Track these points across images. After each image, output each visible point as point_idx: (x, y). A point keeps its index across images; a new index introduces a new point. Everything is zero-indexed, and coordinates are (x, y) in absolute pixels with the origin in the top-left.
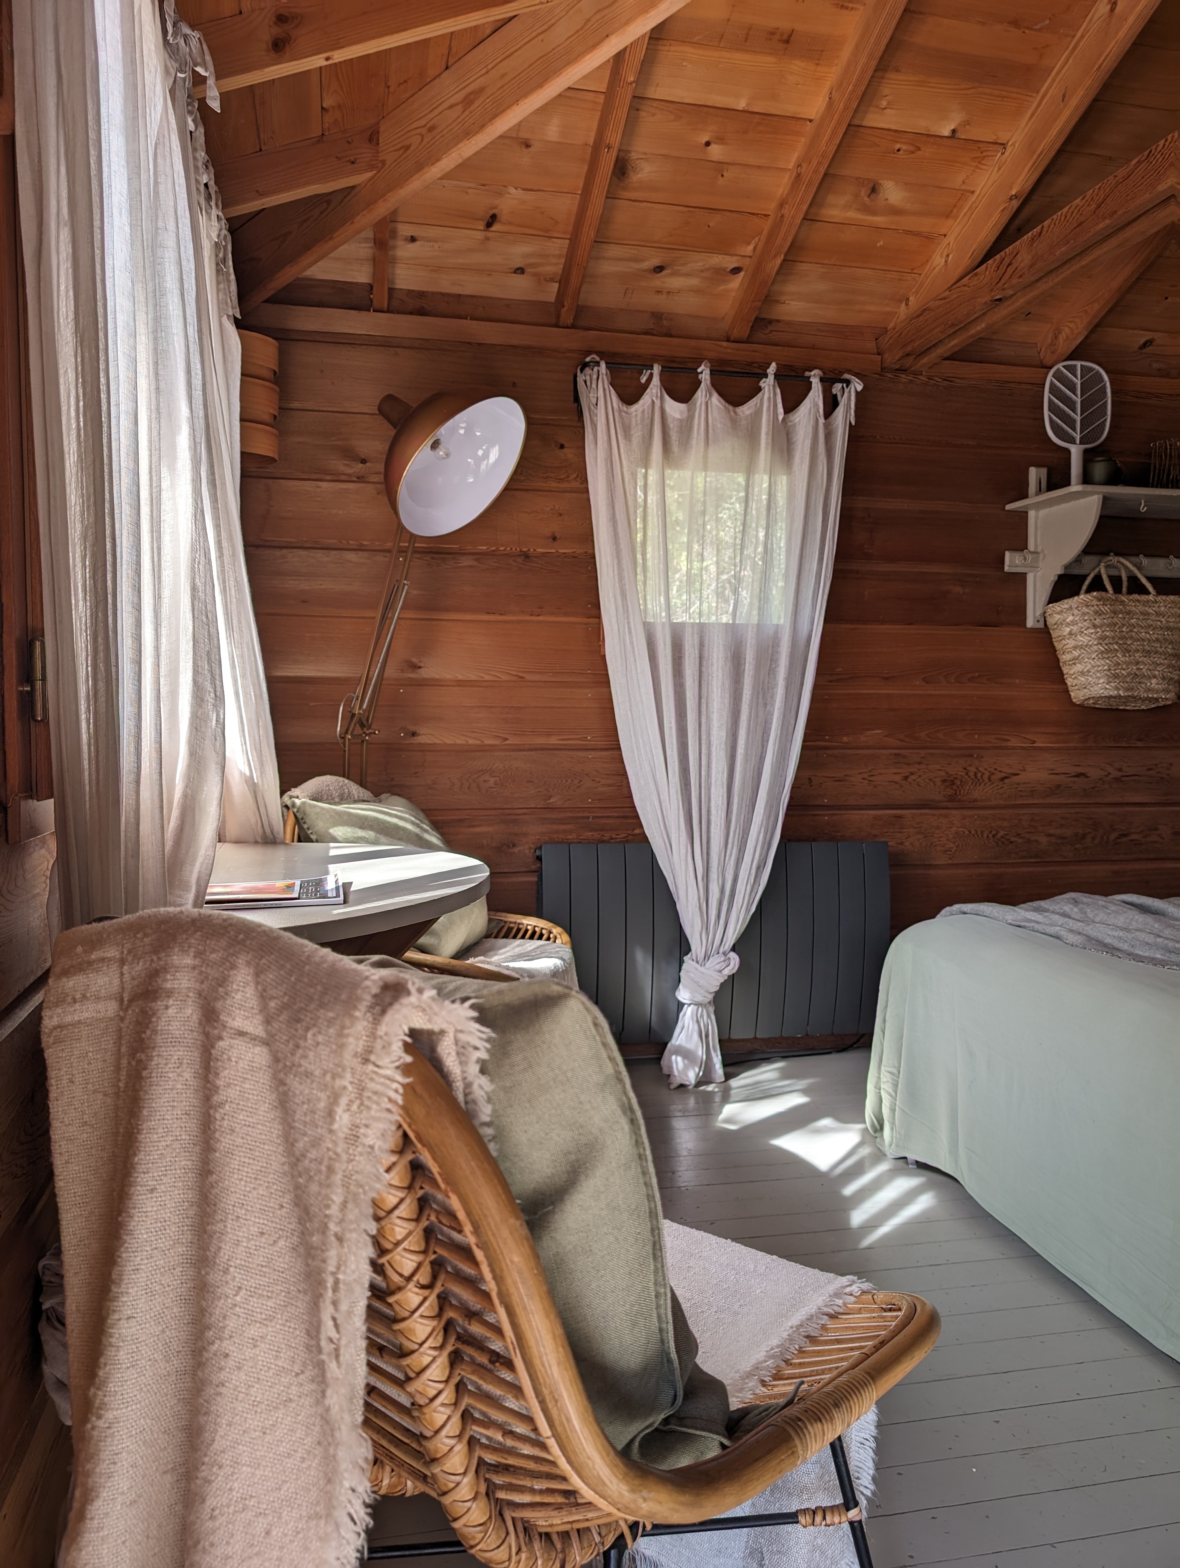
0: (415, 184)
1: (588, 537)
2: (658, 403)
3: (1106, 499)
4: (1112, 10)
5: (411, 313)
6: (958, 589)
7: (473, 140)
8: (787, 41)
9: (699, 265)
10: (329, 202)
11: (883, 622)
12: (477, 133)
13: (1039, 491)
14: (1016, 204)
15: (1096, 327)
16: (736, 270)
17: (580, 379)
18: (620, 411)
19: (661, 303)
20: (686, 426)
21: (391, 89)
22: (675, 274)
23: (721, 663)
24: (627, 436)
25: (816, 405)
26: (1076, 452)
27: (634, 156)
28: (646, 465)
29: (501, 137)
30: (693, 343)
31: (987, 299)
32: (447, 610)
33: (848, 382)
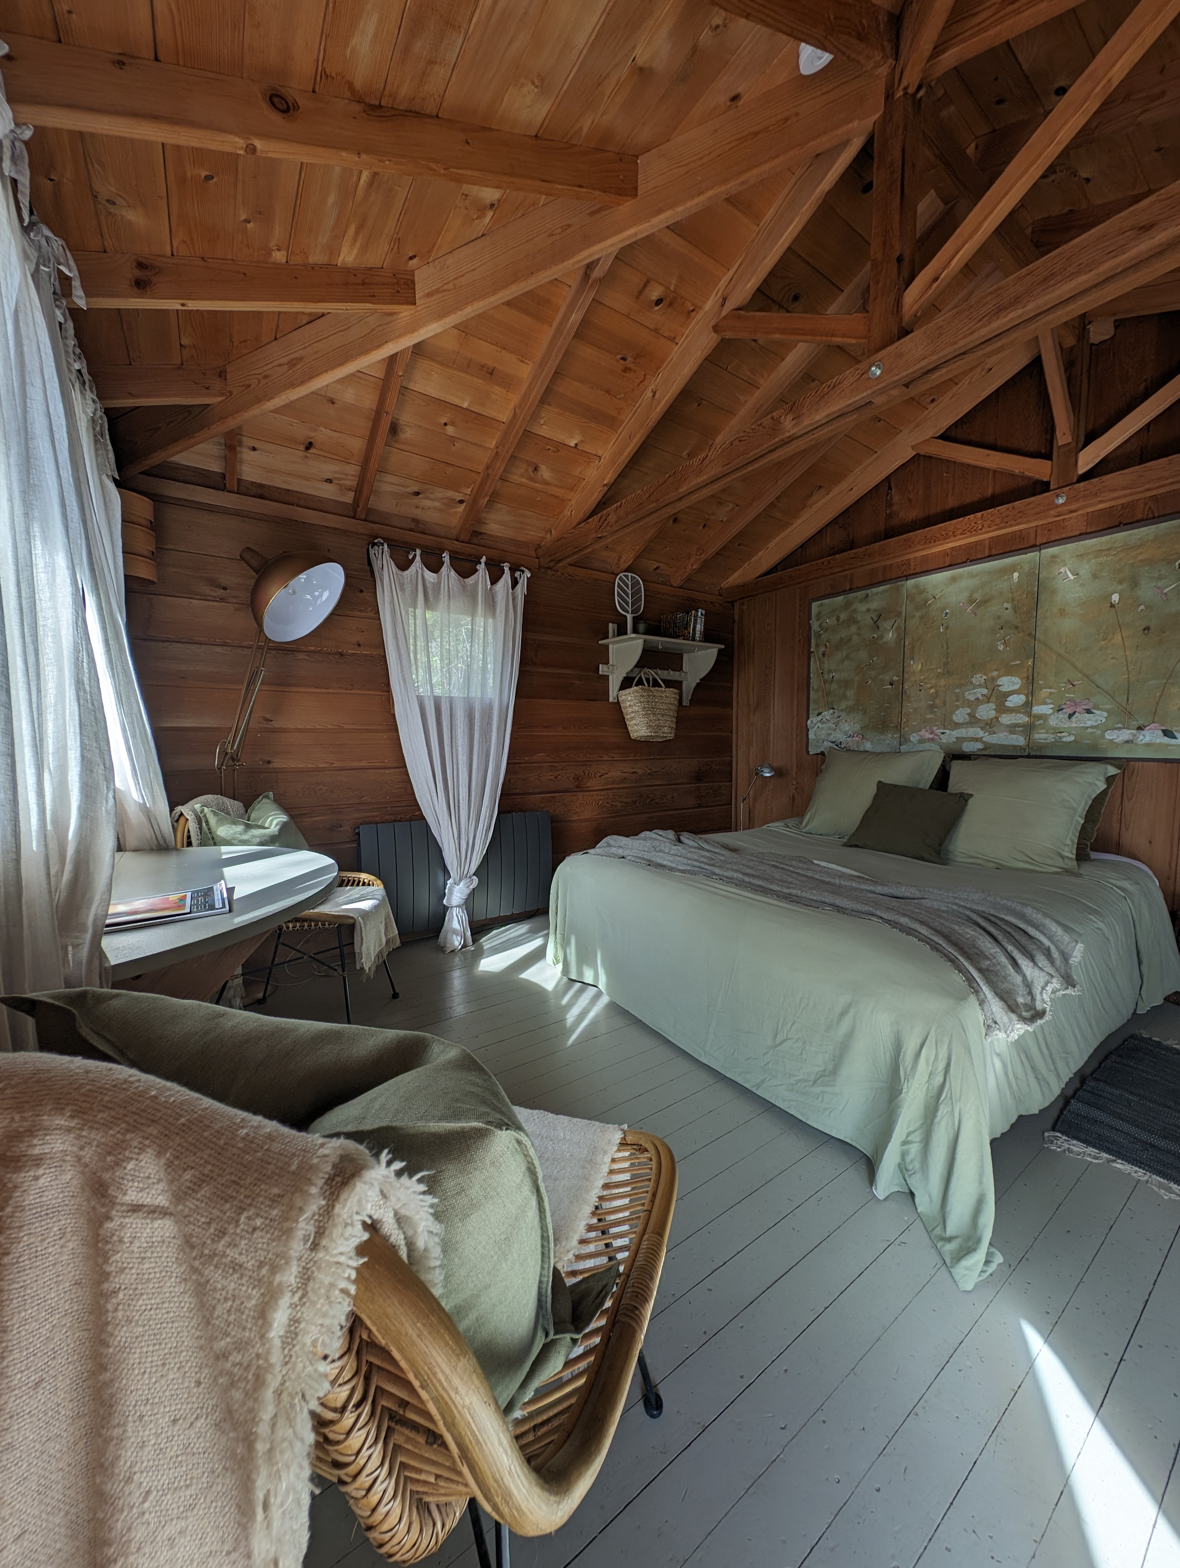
0: (255, 412)
1: (382, 645)
2: (420, 571)
3: (645, 641)
4: (654, 396)
5: (254, 496)
6: (578, 682)
7: (297, 390)
8: (491, 374)
9: (440, 495)
10: (190, 412)
11: (543, 698)
12: (299, 386)
13: (614, 636)
14: (606, 489)
15: (638, 557)
16: (461, 502)
17: (372, 552)
18: (397, 574)
19: (419, 514)
20: (437, 586)
21: (235, 344)
22: (427, 498)
23: (462, 719)
24: (403, 589)
25: (507, 582)
26: (629, 617)
27: (401, 422)
28: (415, 607)
29: (313, 393)
30: (438, 539)
31: (594, 536)
32: (289, 685)
33: (523, 572)
